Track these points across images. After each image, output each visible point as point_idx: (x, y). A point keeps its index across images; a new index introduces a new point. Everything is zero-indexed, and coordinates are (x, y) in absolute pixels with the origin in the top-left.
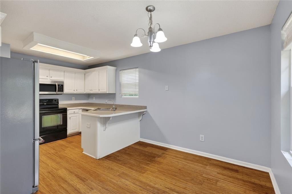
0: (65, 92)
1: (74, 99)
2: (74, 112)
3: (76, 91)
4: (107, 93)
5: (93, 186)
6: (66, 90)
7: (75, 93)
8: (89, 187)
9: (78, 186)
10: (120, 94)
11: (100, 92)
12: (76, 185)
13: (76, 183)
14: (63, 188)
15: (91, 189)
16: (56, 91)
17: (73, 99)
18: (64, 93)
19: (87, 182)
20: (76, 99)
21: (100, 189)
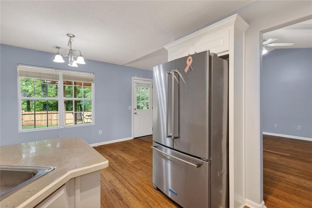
5: (108, 184)
8: (112, 184)
9: (121, 186)
12: (122, 187)
13: (121, 189)
14: (133, 187)
15: (111, 182)
19: (112, 189)
21: (104, 180)
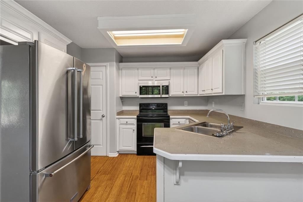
0: (172, 94)
1: (187, 104)
2: (179, 122)
3: (186, 93)
4: (224, 94)
6: (173, 92)
7: (185, 96)
10: (254, 96)
11: (214, 93)
16: (160, 94)
17: (185, 104)
18: (170, 96)
20: (189, 105)
